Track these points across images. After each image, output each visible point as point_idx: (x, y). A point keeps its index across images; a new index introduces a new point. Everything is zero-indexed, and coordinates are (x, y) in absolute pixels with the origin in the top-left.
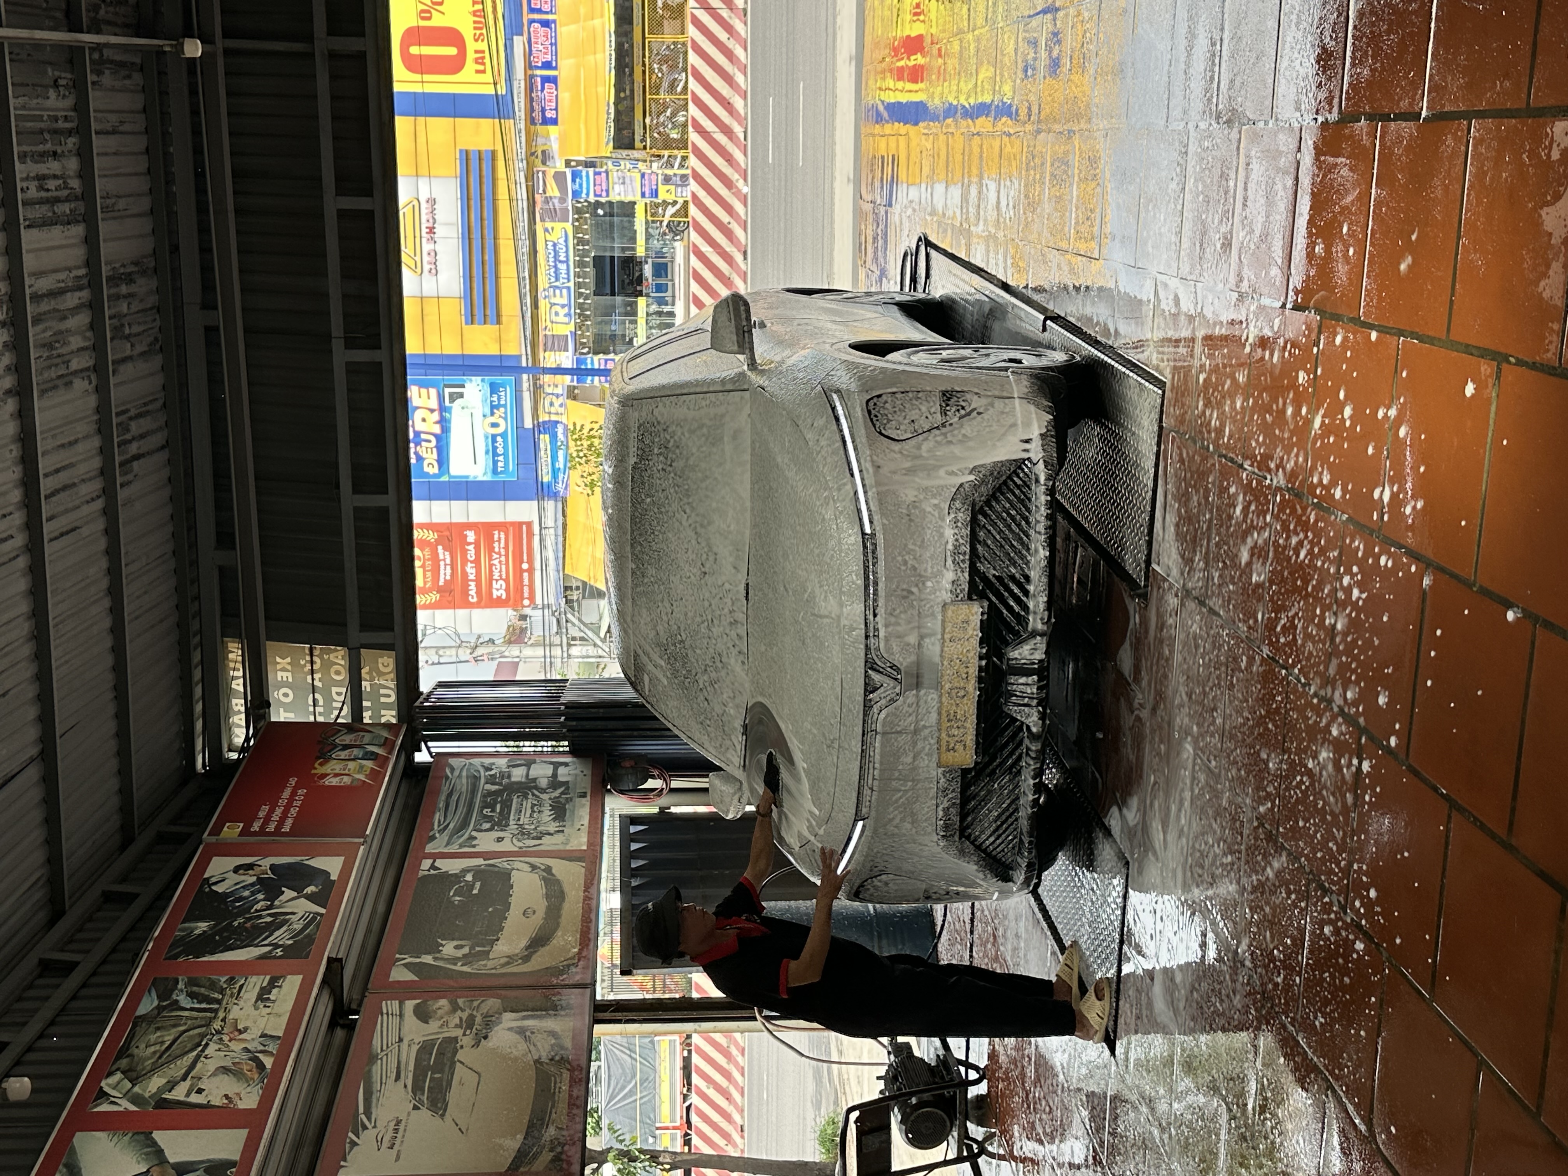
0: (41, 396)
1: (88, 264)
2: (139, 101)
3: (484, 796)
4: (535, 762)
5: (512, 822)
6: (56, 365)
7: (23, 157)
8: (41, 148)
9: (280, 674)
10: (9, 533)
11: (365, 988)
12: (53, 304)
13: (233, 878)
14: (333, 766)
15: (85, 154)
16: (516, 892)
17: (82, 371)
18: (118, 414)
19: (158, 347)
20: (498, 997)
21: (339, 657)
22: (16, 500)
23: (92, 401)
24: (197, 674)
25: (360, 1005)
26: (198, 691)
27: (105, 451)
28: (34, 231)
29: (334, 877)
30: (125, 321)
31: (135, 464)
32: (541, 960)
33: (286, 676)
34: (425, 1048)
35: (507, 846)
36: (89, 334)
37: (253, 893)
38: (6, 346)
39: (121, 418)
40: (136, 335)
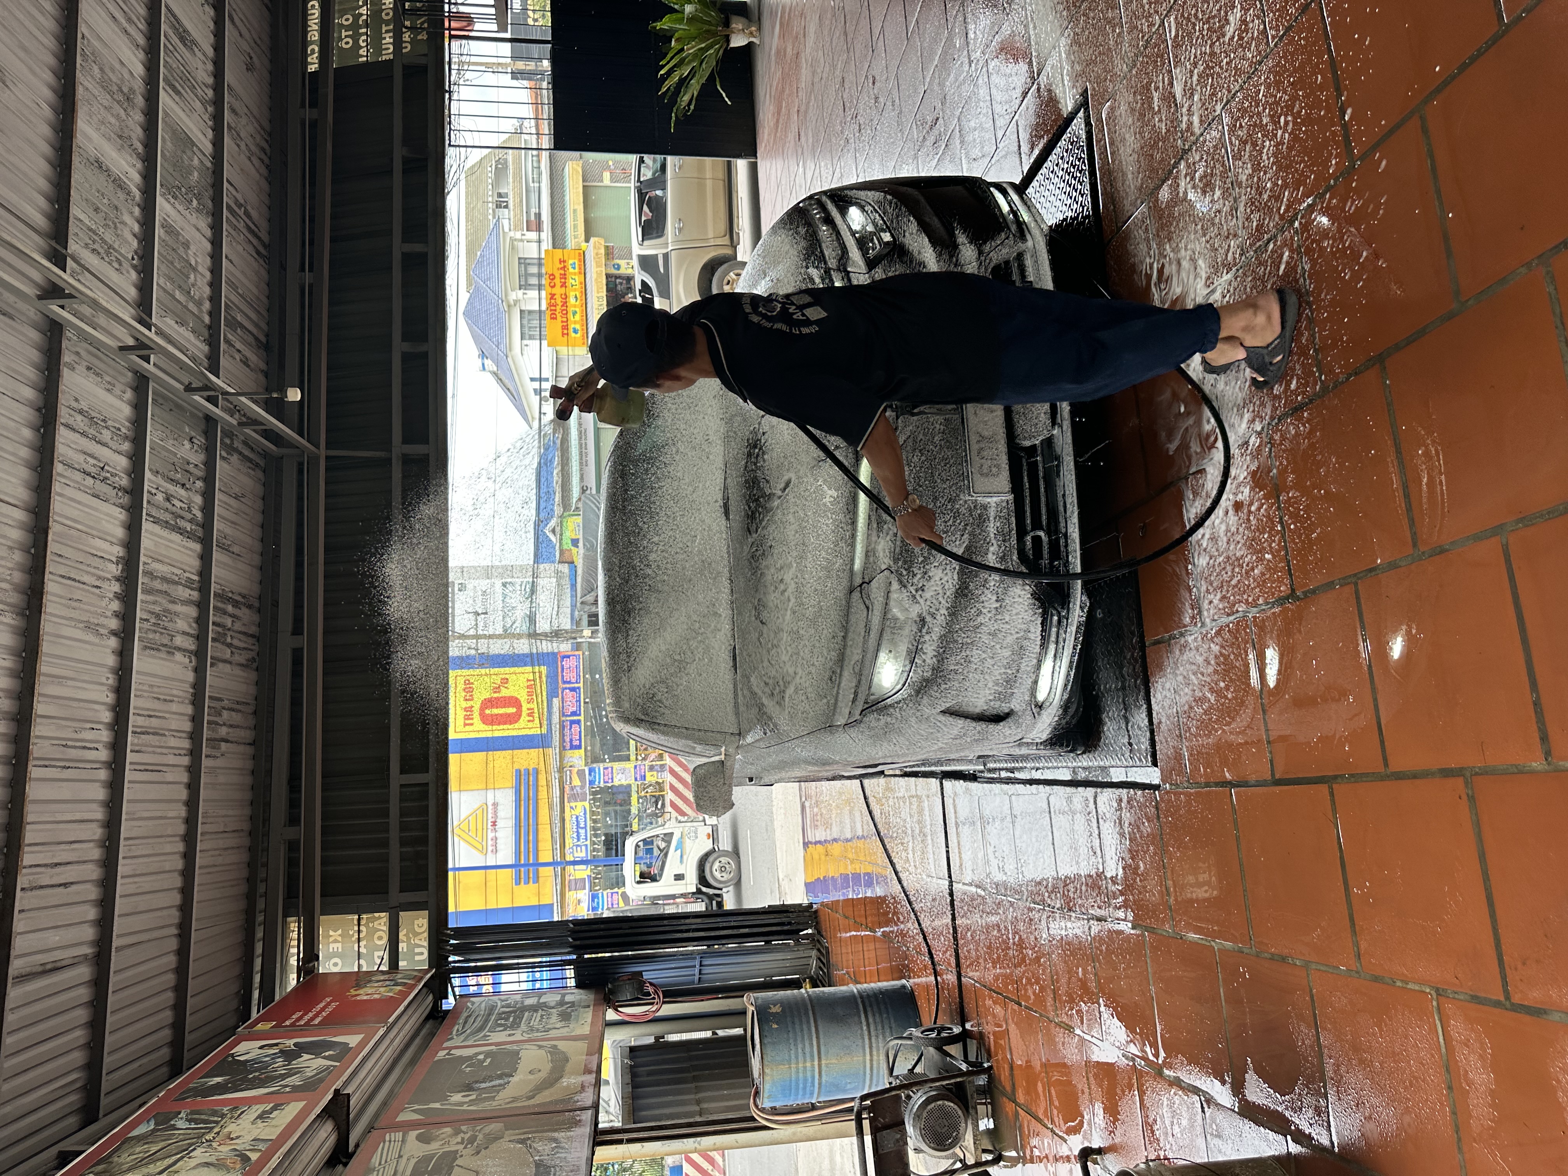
1: (200, 574)
2: (259, 490)
3: (500, 1014)
5: (523, 1025)
6: (162, 633)
7: (156, 473)
8: (172, 475)
9: (333, 944)
10: (96, 745)
12: (165, 587)
14: (366, 991)
15: (208, 496)
16: (523, 1061)
17: (185, 650)
18: (211, 698)
19: (255, 665)
20: (501, 1122)
21: (382, 920)
22: (107, 721)
23: (190, 676)
27: (196, 719)
28: (157, 529)
29: (351, 1046)
30: (229, 633)
31: (223, 744)
33: (337, 947)
34: (425, 1159)
36: (194, 625)
38: (117, 596)
39: (215, 704)
40: (237, 648)
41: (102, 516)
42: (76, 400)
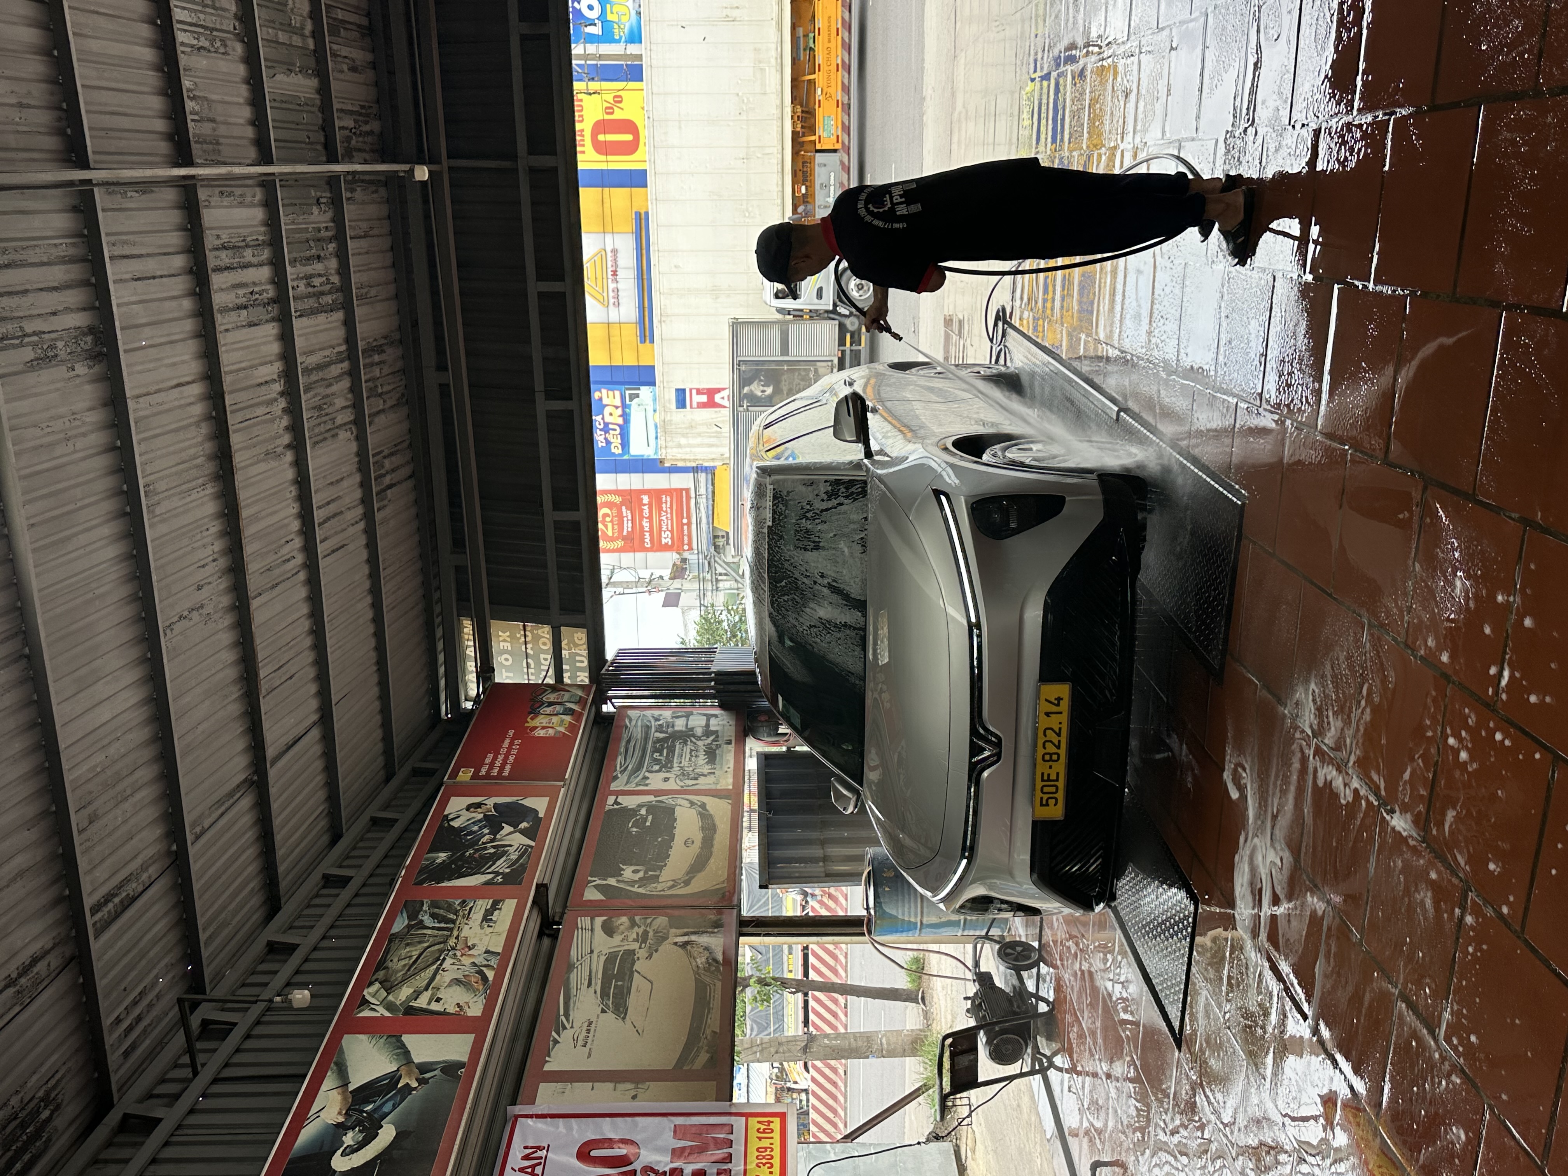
0: (312, 448)
1: (347, 342)
2: (384, 210)
3: (654, 743)
4: (692, 714)
5: (675, 765)
6: (325, 422)
7: (293, 262)
8: (308, 254)
9: (502, 644)
10: (293, 554)
11: (565, 906)
12: (321, 375)
13: (466, 815)
14: (541, 721)
15: (342, 255)
16: (678, 824)
17: (345, 424)
18: (373, 456)
19: (404, 400)
20: (666, 915)
21: (545, 632)
22: (296, 529)
23: (354, 447)
24: (440, 645)
25: (561, 917)
26: (441, 658)
27: (365, 485)
28: (303, 320)
29: (541, 815)
30: (380, 383)
31: (389, 491)
32: (699, 884)
33: (507, 645)
34: (611, 959)
35: (671, 785)
36: (350, 396)
37: (481, 828)
38: (284, 410)
39: (376, 458)
40: (387, 393)
41: (259, 341)
42: (218, 237)
